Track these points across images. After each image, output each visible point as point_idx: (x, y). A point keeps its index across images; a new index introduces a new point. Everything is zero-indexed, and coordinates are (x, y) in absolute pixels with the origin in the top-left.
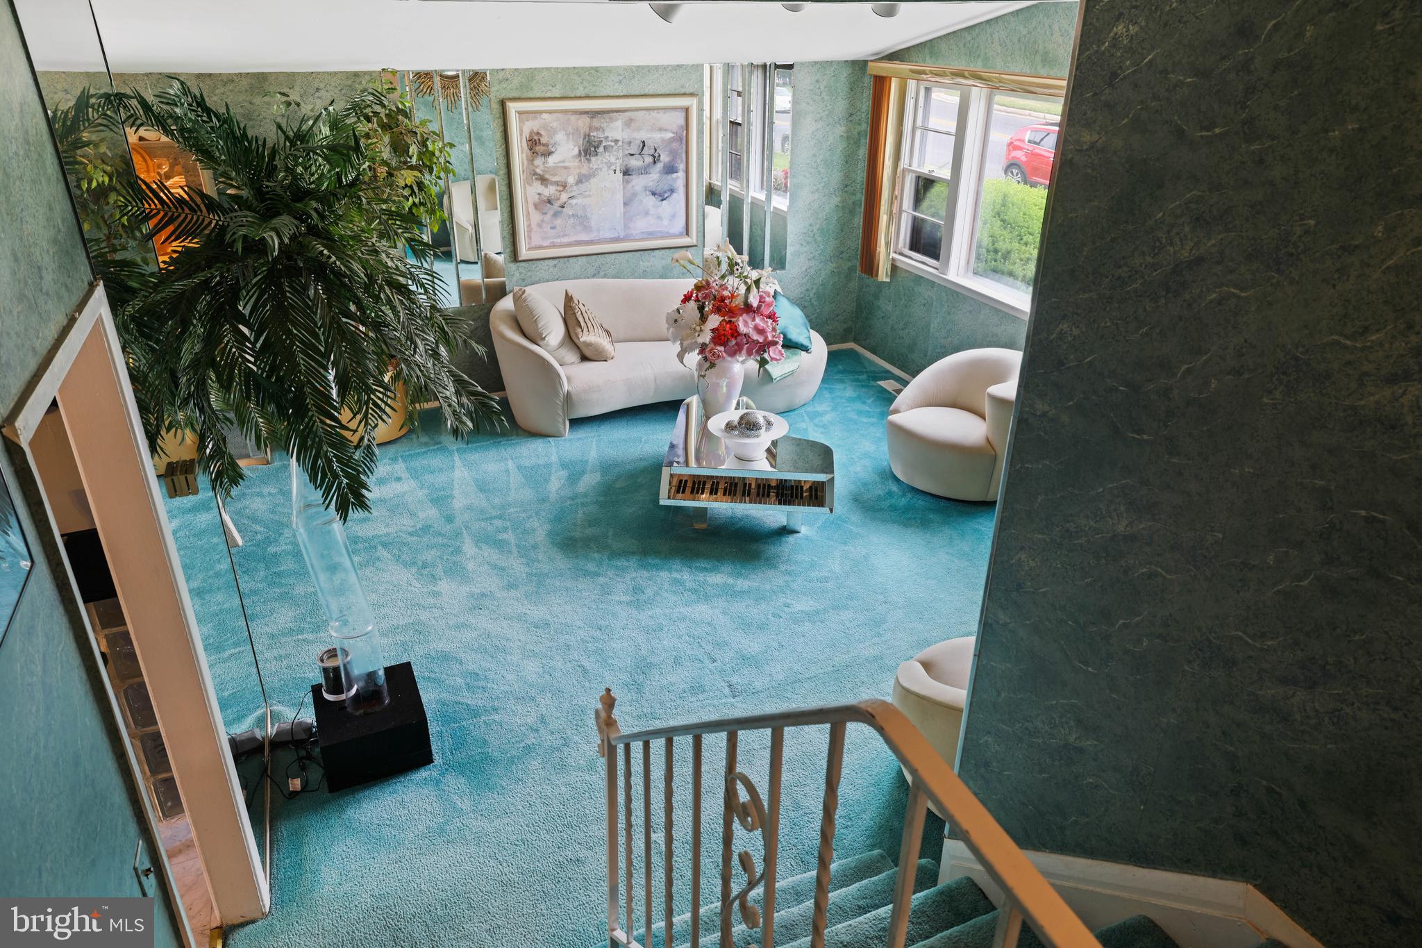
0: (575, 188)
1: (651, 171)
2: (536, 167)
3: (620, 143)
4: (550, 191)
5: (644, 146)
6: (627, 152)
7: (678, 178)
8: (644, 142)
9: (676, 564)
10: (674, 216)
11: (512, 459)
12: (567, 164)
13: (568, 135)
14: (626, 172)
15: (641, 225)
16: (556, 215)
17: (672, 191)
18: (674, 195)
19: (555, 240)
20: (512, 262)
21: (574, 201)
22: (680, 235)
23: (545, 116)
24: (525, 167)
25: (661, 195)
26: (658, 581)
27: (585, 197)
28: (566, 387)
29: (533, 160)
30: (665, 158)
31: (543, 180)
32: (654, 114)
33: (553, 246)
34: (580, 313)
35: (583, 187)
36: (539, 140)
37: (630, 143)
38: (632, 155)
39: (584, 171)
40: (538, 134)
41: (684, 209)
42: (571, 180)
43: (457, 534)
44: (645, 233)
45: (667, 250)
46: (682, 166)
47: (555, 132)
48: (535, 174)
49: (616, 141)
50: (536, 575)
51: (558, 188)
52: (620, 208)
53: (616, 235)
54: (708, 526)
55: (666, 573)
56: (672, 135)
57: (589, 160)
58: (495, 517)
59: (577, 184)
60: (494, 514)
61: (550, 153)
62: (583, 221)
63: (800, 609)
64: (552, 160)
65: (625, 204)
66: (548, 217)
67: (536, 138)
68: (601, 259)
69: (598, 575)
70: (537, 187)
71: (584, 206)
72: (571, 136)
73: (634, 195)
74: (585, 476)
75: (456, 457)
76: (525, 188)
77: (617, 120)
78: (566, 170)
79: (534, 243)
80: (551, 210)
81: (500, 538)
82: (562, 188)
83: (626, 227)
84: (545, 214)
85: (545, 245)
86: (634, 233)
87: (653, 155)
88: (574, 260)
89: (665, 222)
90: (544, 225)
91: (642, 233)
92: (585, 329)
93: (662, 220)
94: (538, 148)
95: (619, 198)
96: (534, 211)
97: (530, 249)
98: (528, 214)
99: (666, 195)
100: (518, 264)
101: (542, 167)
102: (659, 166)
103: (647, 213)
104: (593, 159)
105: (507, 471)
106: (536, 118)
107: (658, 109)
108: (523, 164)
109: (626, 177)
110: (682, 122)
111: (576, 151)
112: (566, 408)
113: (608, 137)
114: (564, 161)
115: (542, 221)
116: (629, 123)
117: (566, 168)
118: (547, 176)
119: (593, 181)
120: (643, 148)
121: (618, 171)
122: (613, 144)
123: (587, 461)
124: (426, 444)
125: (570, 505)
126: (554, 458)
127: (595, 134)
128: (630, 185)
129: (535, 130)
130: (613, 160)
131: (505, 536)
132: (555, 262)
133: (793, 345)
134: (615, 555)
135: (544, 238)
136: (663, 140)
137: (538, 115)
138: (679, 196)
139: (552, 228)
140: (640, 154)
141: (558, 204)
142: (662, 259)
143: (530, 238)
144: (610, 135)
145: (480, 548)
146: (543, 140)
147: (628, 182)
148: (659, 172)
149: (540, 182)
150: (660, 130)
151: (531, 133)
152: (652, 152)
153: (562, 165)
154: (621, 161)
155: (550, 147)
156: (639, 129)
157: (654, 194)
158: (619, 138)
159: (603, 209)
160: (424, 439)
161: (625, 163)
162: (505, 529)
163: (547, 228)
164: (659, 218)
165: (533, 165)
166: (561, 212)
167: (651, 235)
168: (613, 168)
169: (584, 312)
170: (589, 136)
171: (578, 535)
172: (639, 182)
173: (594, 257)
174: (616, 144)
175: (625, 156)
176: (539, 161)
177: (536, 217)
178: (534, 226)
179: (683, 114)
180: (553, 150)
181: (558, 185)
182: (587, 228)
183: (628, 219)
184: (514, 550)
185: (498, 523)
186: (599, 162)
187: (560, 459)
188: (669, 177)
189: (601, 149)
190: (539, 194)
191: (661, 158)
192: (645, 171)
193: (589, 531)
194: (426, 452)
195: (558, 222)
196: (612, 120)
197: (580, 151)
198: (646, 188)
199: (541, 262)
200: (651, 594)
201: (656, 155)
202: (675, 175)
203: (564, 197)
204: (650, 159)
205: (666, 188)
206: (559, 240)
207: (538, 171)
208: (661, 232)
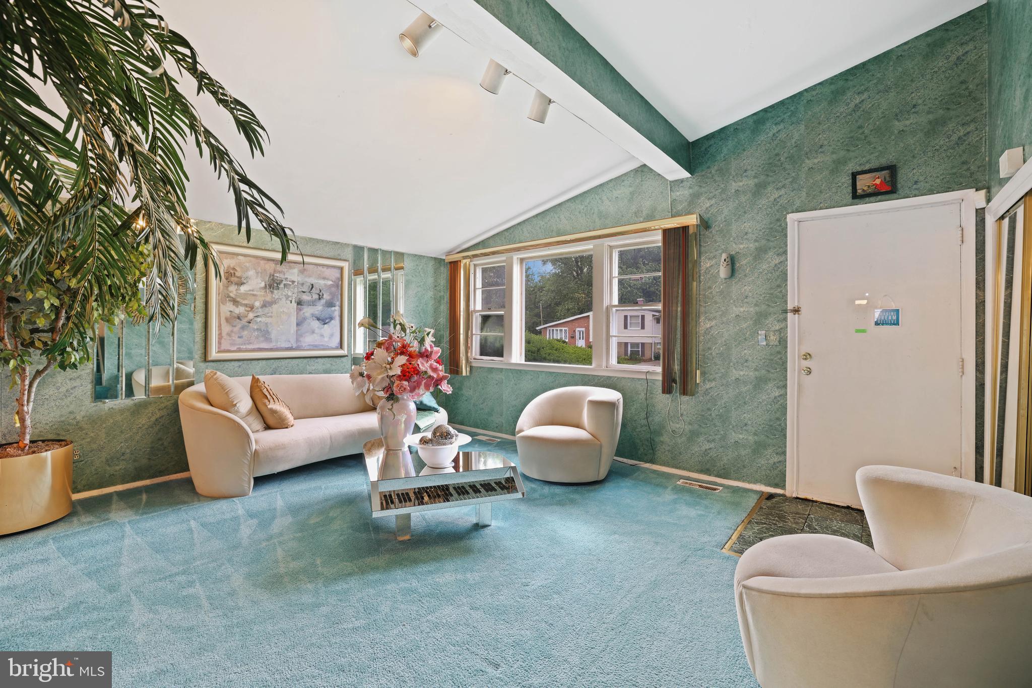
0: (260, 310)
1: (317, 304)
2: (230, 292)
3: (296, 283)
4: (240, 310)
5: (312, 287)
6: (300, 290)
7: (335, 310)
8: (312, 285)
9: (399, 573)
10: (332, 335)
11: (194, 519)
12: (255, 293)
13: (257, 273)
14: (299, 303)
15: (308, 340)
16: (243, 328)
17: (331, 318)
18: (333, 321)
19: (242, 347)
20: (202, 362)
21: (259, 319)
22: (336, 348)
23: (240, 257)
24: (221, 291)
25: (324, 320)
26: (389, 595)
27: (268, 317)
28: (254, 447)
29: (228, 287)
30: (326, 296)
31: (235, 302)
32: (320, 268)
33: (239, 350)
34: (265, 389)
35: (266, 310)
36: (234, 273)
37: (303, 284)
38: (304, 292)
39: (268, 298)
40: (234, 269)
41: (339, 331)
42: (257, 304)
43: (124, 602)
44: (312, 345)
45: (327, 359)
46: (338, 303)
47: (247, 270)
48: (229, 296)
49: (293, 282)
50: (238, 625)
51: (247, 309)
52: (294, 328)
53: (290, 346)
54: (412, 536)
55: (393, 585)
56: (331, 283)
57: (272, 292)
58: (177, 574)
59: (262, 307)
60: (175, 570)
61: (243, 284)
62: (265, 334)
63: (539, 584)
64: (243, 289)
65: (298, 325)
66: (236, 329)
67: (232, 272)
68: (277, 363)
69: (318, 606)
70: (230, 306)
71: (266, 324)
72: (260, 274)
73: (305, 319)
74: (276, 521)
75: (128, 528)
76: (219, 306)
77: (294, 268)
78: (253, 297)
79: (223, 347)
80: (239, 324)
81: (184, 594)
82: (249, 309)
83: (297, 340)
84: (235, 326)
85: (233, 349)
86: (304, 345)
87: (318, 294)
88: (256, 362)
89: (326, 339)
90: (233, 335)
91: (309, 345)
92: (271, 400)
93: (324, 337)
94: (233, 279)
95: (294, 320)
96: (226, 324)
97: (219, 352)
98: (220, 326)
99: (327, 321)
100: (207, 364)
101: (235, 292)
102: (323, 301)
103: (313, 332)
104: (275, 292)
105: (190, 530)
106: (233, 258)
107: (323, 265)
108: (219, 288)
109: (299, 306)
110: (338, 275)
111: (263, 284)
112: (252, 468)
113: (287, 278)
114: (253, 291)
115: (232, 331)
116: (302, 272)
117: (254, 295)
118: (238, 299)
119: (274, 306)
120: (312, 288)
121: (293, 302)
122: (291, 283)
123: (275, 509)
124: (90, 523)
125: (266, 546)
126: (241, 512)
127: (278, 275)
128: (302, 312)
129: (232, 266)
130: (290, 294)
131: (191, 591)
132: (240, 363)
133: (429, 408)
134: (330, 580)
135: (233, 344)
136: (325, 285)
137: (235, 257)
138: (336, 322)
139: (239, 337)
140: (309, 292)
141: (244, 321)
142: (323, 364)
143: (220, 343)
144: (288, 277)
145: (156, 612)
146: (238, 274)
147: (300, 310)
148: (323, 305)
149: (232, 303)
150: (324, 278)
151: (229, 267)
152: (318, 292)
153: (252, 293)
154: (296, 296)
155: (243, 279)
156: (310, 276)
157: (318, 319)
158: (295, 280)
159: (281, 327)
160: (90, 518)
161: (299, 297)
162: (191, 584)
163: (235, 337)
164: (322, 336)
165: (228, 290)
166: (248, 326)
167: (316, 347)
168: (290, 299)
169: (269, 389)
170: (273, 275)
171: (282, 570)
172: (308, 311)
173: (272, 361)
174: (293, 284)
175: (299, 292)
176: (233, 288)
177: (226, 328)
178: (224, 334)
179: (340, 271)
180: (245, 281)
181: (247, 306)
182: (268, 339)
183: (299, 336)
184: (205, 603)
185: (182, 579)
186: (279, 294)
187: (247, 512)
188: (329, 309)
189: (282, 286)
190: (231, 311)
191: (324, 296)
192: (313, 303)
193: (294, 565)
194: (89, 530)
195: (245, 333)
196: (291, 268)
197: (266, 285)
198: (313, 315)
199: (228, 363)
200: (387, 610)
201: (321, 294)
202: (333, 308)
203: (251, 315)
204: (316, 297)
205: (327, 316)
206: (244, 347)
207: (231, 295)
208: (322, 345)
